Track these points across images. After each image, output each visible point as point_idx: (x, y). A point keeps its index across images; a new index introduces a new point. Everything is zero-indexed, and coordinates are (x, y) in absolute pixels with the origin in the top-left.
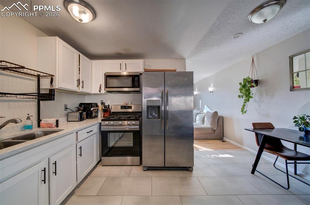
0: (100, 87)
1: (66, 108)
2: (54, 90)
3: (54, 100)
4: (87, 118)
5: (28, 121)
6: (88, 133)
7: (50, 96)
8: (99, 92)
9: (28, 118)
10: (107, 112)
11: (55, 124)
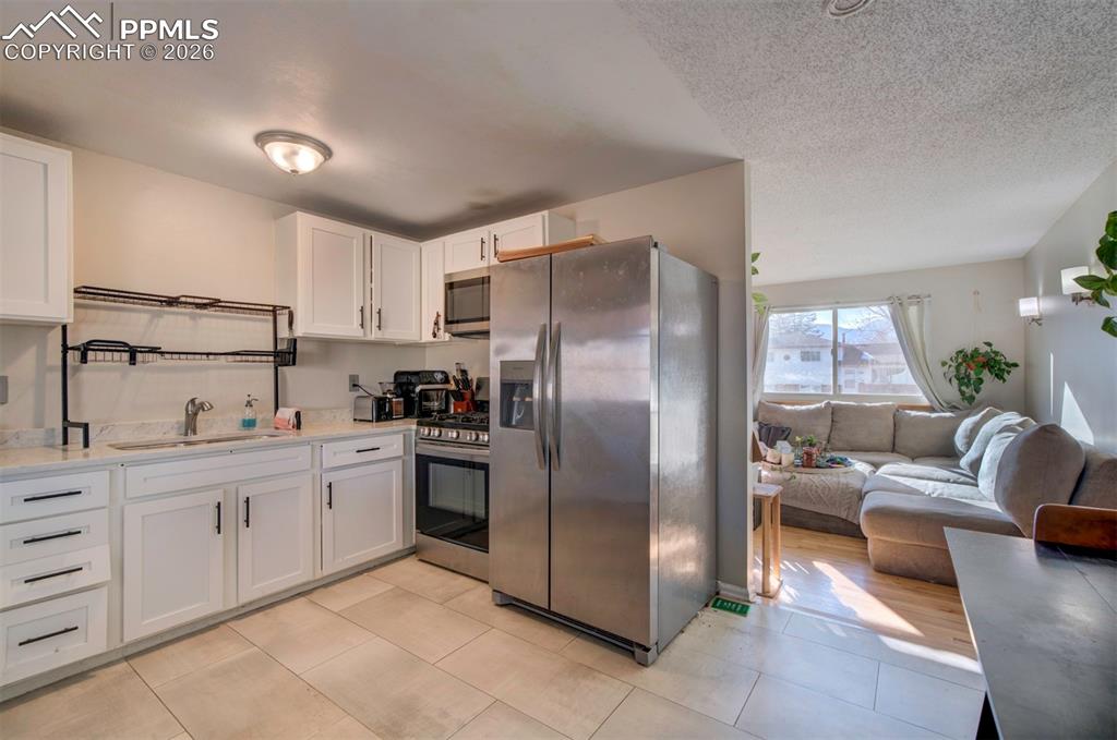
0: (436, 323)
1: (355, 385)
2: (295, 340)
3: (294, 364)
4: (406, 416)
5: (248, 410)
6: (358, 451)
7: (285, 356)
8: (431, 339)
9: (249, 404)
10: (463, 400)
11: (293, 420)
